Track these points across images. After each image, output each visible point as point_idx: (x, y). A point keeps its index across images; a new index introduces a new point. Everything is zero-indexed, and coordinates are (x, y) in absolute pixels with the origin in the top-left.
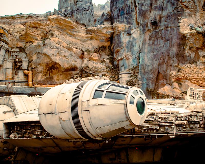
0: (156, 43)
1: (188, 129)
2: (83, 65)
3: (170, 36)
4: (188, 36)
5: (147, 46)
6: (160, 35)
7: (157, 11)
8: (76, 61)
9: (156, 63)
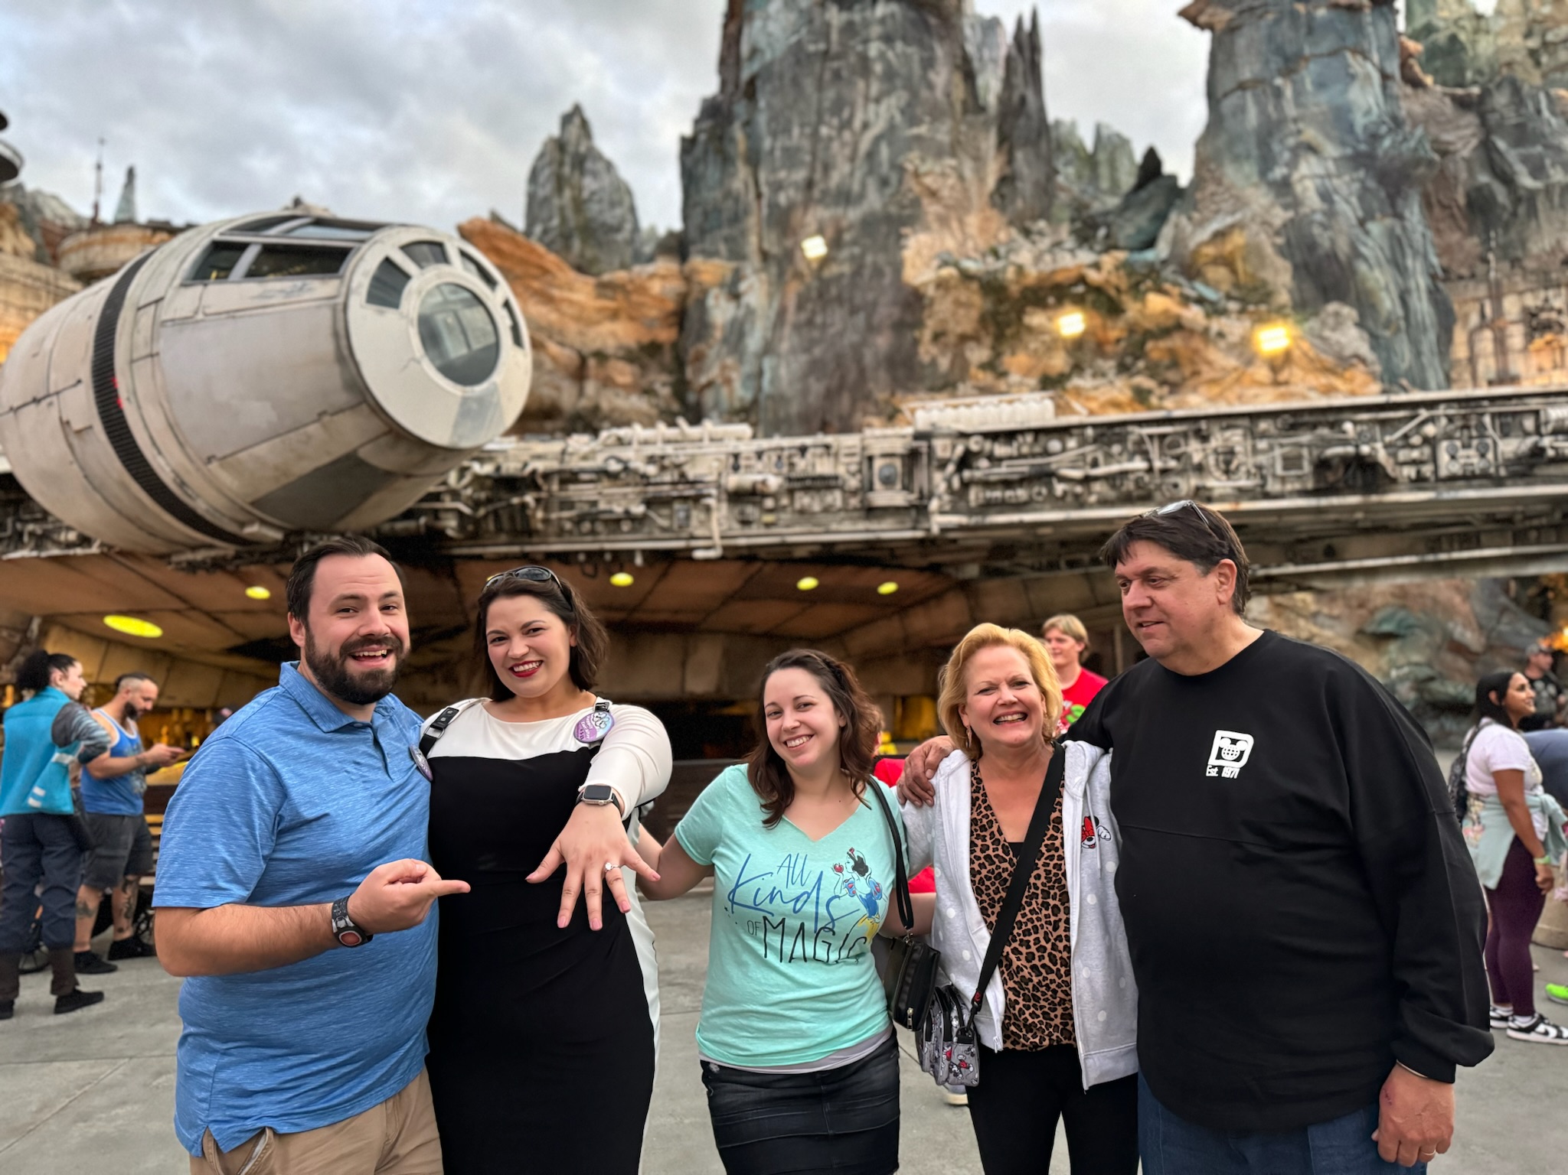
0: (819, 319)
1: (785, 517)
2: (584, 403)
3: (870, 296)
4: (931, 291)
5: (787, 330)
6: (834, 291)
7: (827, 206)
8: (558, 388)
9: (817, 387)
